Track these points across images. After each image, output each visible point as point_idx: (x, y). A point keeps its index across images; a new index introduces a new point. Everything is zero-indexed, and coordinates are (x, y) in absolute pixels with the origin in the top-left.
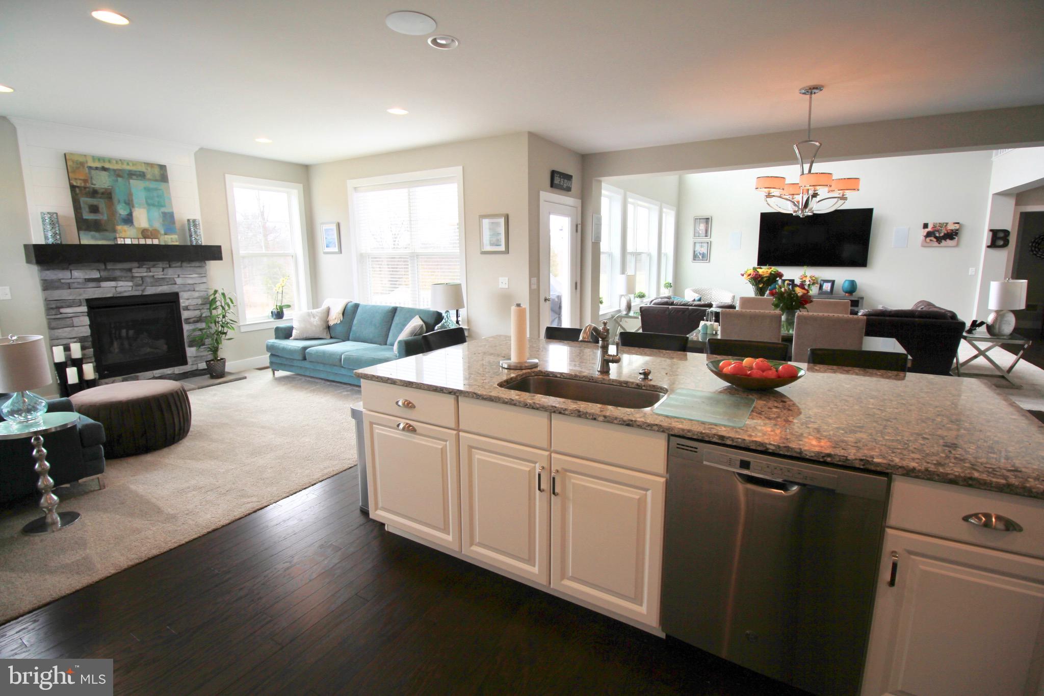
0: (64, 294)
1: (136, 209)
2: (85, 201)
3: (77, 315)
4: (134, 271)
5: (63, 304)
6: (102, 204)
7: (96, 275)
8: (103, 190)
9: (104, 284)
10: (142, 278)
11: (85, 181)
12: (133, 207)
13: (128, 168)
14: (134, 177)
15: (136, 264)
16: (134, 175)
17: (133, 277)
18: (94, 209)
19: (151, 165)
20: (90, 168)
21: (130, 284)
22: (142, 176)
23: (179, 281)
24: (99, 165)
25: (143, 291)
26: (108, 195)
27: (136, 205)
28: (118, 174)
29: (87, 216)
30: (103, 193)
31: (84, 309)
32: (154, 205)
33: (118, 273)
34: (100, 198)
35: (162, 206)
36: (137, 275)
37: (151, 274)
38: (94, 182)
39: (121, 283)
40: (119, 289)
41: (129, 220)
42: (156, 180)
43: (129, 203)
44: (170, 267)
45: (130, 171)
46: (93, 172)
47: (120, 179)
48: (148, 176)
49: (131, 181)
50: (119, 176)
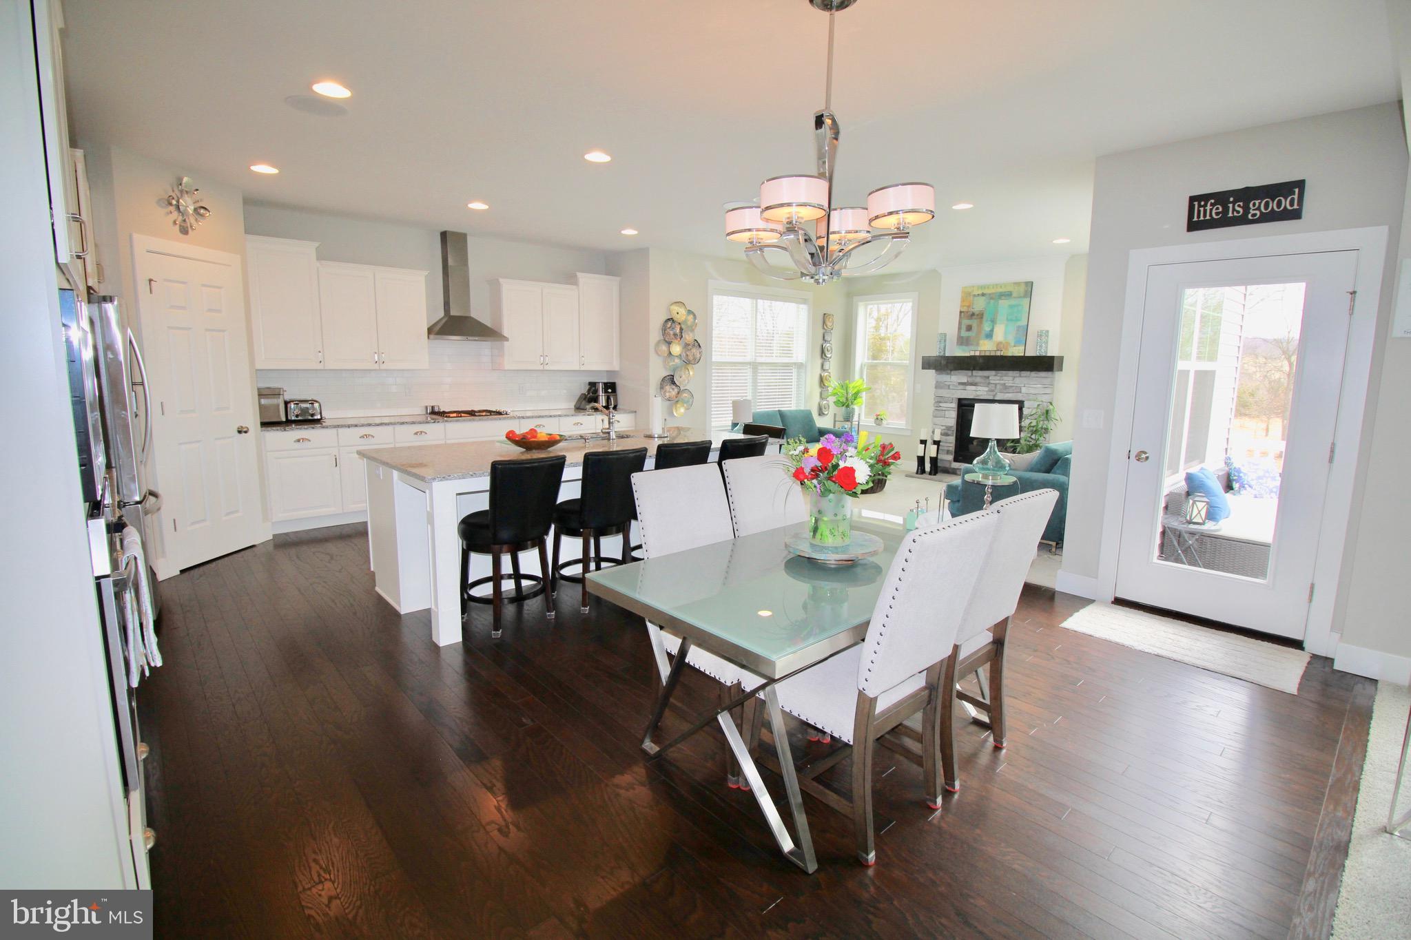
0: (944, 393)
1: (997, 325)
2: (966, 322)
3: (948, 409)
4: (990, 378)
5: (942, 400)
6: (974, 323)
7: (964, 380)
8: (977, 313)
9: (969, 388)
10: (996, 384)
11: (969, 307)
12: (996, 323)
13: (1001, 290)
14: (1003, 297)
15: (993, 372)
16: (1002, 295)
17: (989, 383)
18: (969, 328)
19: (1017, 284)
20: (975, 296)
21: (986, 389)
22: (1008, 295)
23: (1024, 390)
24: (980, 292)
25: (994, 396)
26: (980, 316)
27: (998, 322)
28: (991, 297)
29: (964, 334)
30: (978, 315)
31: (954, 405)
32: (1011, 320)
33: (978, 380)
34: (975, 319)
35: (1019, 320)
36: (991, 382)
37: (1002, 382)
38: (974, 307)
39: (979, 388)
40: (978, 393)
41: (989, 336)
42: (1020, 297)
43: (993, 321)
44: (1020, 376)
45: (1001, 293)
46: (976, 298)
47: (992, 301)
48: (1014, 295)
49: (1000, 301)
50: (992, 298)
